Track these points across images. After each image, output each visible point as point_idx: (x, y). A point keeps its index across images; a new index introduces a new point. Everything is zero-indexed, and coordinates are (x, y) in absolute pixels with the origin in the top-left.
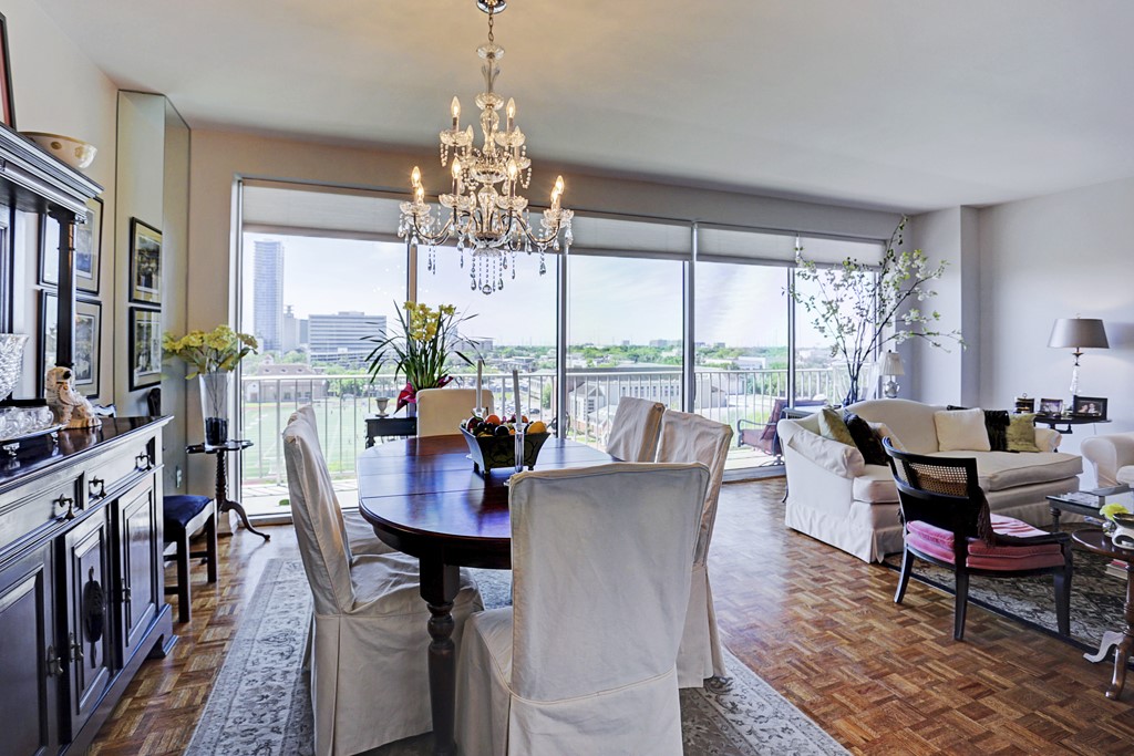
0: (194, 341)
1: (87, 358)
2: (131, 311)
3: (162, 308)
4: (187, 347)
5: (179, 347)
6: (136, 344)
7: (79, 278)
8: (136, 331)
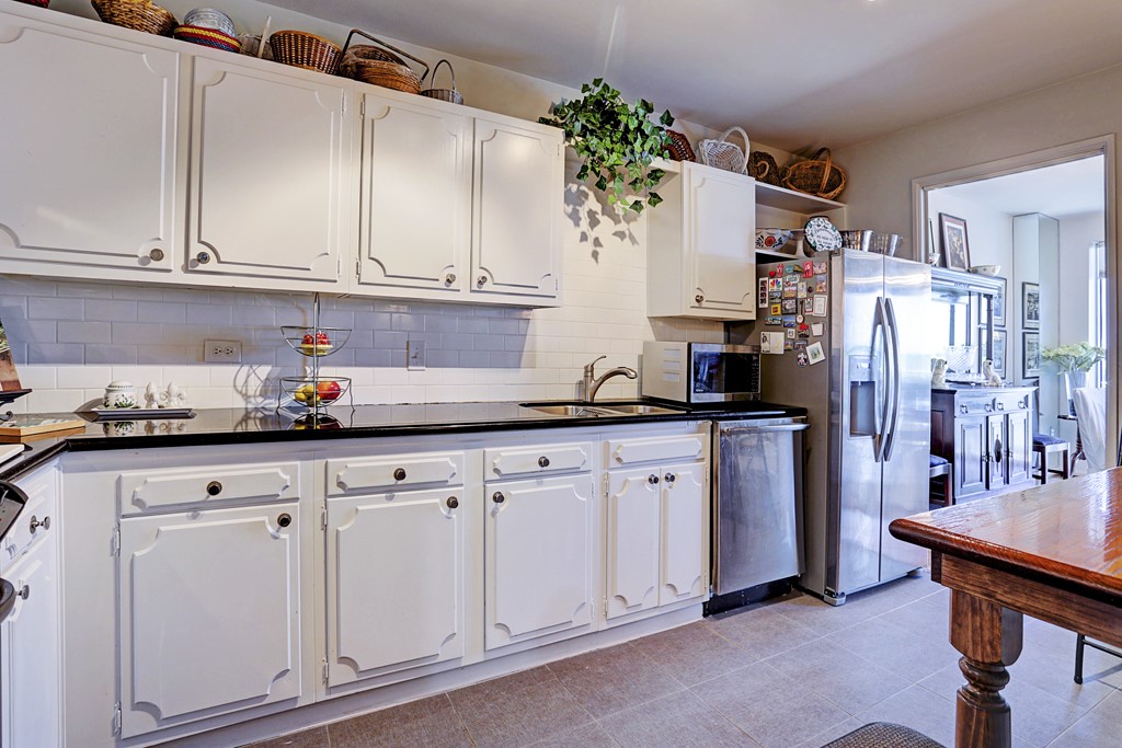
0: (1061, 352)
1: (1000, 359)
2: (1024, 334)
3: (1040, 331)
4: (1058, 355)
5: (1051, 355)
6: (1027, 353)
7: (996, 320)
8: (1027, 345)
